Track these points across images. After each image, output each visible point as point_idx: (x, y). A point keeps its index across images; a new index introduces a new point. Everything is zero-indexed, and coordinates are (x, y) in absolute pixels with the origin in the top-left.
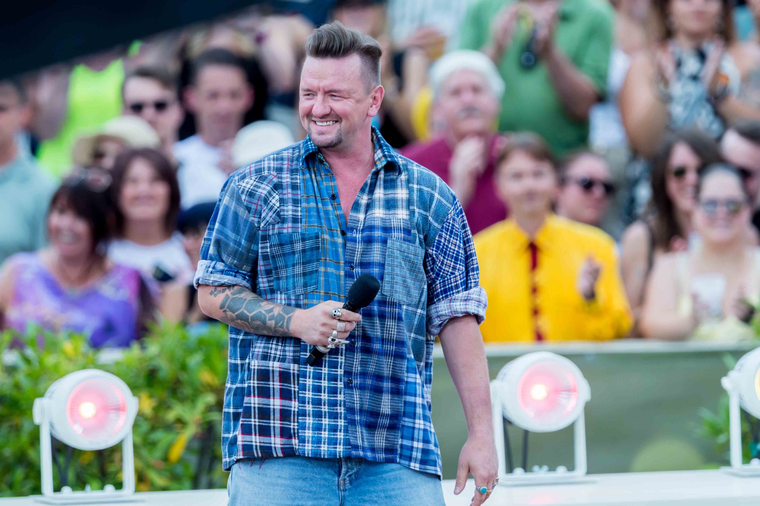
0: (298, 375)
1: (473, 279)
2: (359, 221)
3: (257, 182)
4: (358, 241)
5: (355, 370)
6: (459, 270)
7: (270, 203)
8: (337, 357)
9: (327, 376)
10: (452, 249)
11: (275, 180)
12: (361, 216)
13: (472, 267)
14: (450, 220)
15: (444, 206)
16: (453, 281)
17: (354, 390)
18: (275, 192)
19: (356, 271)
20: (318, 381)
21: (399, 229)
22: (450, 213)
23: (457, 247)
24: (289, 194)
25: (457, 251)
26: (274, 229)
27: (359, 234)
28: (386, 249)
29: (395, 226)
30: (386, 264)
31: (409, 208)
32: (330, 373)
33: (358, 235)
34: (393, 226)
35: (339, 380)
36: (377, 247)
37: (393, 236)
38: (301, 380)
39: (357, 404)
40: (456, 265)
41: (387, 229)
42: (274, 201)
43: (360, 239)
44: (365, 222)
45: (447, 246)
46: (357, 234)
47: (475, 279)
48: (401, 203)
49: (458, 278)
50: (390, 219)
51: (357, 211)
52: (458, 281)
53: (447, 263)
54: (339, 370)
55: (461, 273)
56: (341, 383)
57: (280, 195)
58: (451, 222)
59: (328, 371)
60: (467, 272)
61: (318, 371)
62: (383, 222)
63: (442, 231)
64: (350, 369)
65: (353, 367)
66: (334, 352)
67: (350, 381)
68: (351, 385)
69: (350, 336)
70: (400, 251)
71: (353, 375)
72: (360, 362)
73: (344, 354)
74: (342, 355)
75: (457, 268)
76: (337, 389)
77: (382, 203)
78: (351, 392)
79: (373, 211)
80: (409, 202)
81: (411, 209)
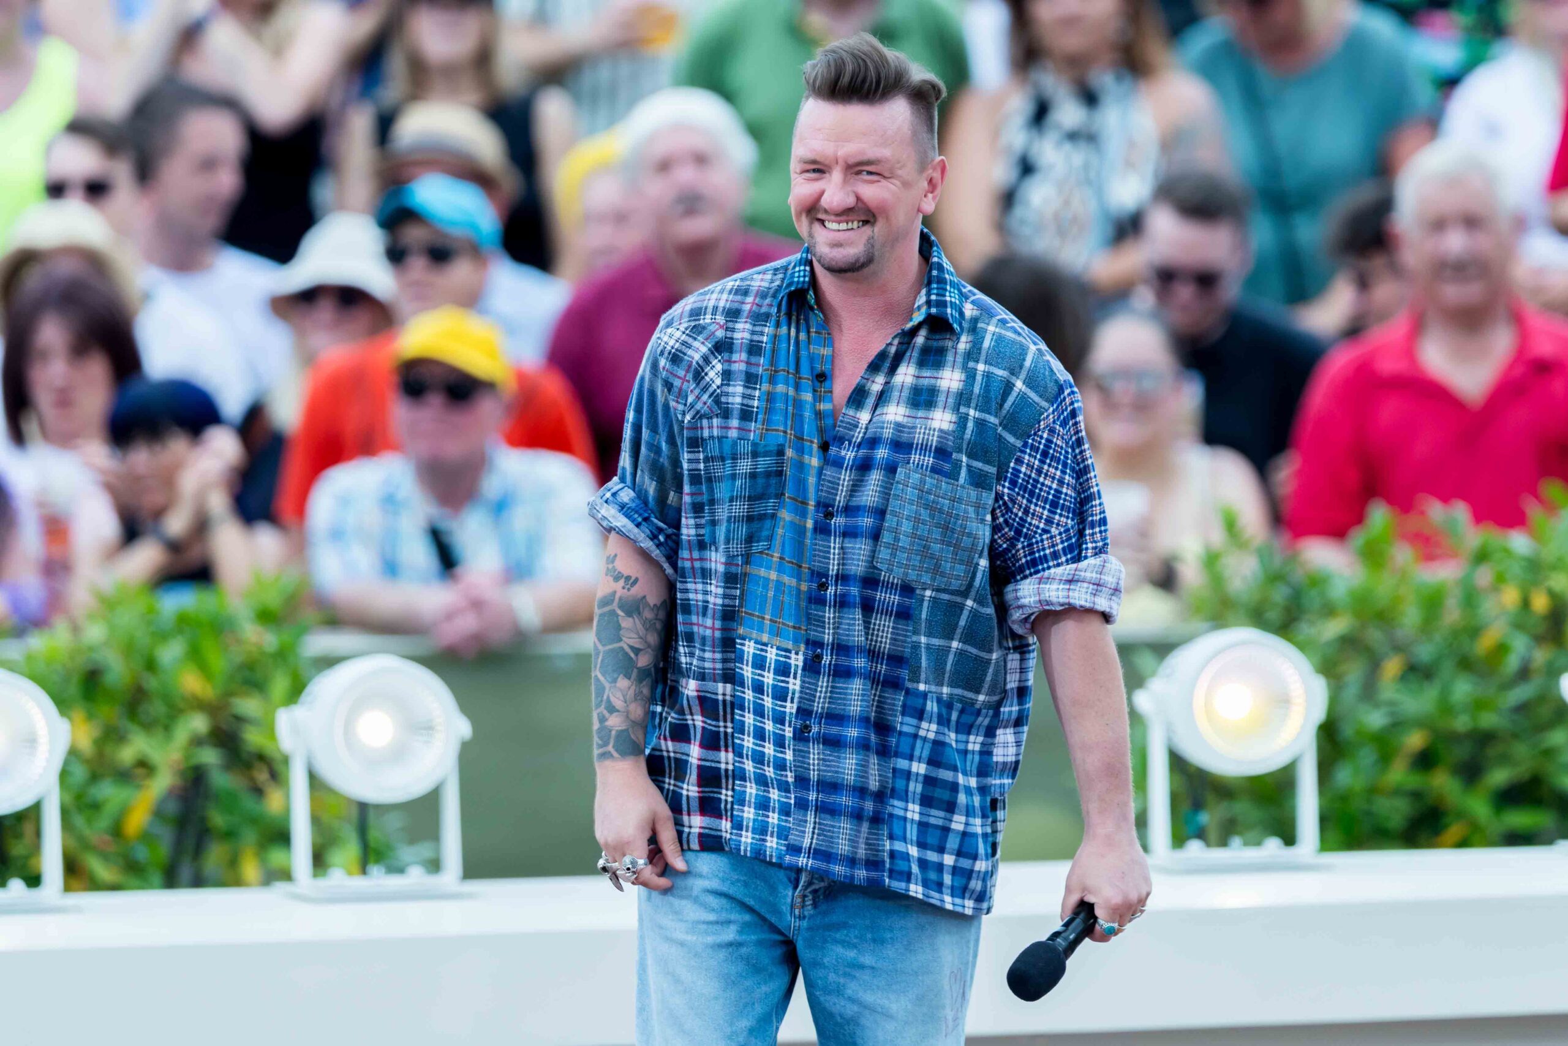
0: (731, 705)
2: (857, 427)
4: (846, 466)
5: (818, 707)
6: (1059, 525)
7: (706, 378)
8: (787, 679)
9: (770, 713)
10: (1046, 486)
11: (720, 334)
12: (864, 416)
14: (1043, 432)
17: (811, 744)
18: (716, 358)
19: (835, 523)
21: (925, 449)
22: (1044, 420)
23: (1056, 481)
24: (739, 361)
25: (1056, 491)
26: (712, 427)
27: (852, 452)
28: (892, 484)
29: (920, 442)
30: (888, 512)
31: (958, 409)
32: (775, 709)
33: (849, 453)
34: (915, 442)
35: (787, 724)
36: (876, 479)
37: (912, 462)
38: (736, 715)
39: (814, 771)
40: (1052, 515)
41: (902, 447)
42: (711, 374)
43: (851, 463)
44: (867, 428)
45: (1036, 481)
46: (848, 450)
47: (1098, 542)
48: (945, 398)
50: (915, 428)
51: (858, 407)
52: (1057, 544)
53: (1034, 510)
54: (788, 704)
55: (1063, 530)
56: (790, 730)
57: (724, 364)
58: (1045, 435)
59: (773, 703)
60: (1079, 530)
61: (759, 701)
62: (898, 431)
63: (1024, 452)
64: (808, 704)
65: (814, 701)
66: (783, 670)
67: (807, 728)
68: (806, 734)
69: (815, 645)
70: (919, 490)
71: (814, 716)
72: (828, 694)
73: (799, 676)
74: (795, 678)
75: (1055, 521)
76: (784, 740)
77: (904, 393)
78: (806, 749)
79: (885, 410)
80: (962, 398)
81: (962, 413)
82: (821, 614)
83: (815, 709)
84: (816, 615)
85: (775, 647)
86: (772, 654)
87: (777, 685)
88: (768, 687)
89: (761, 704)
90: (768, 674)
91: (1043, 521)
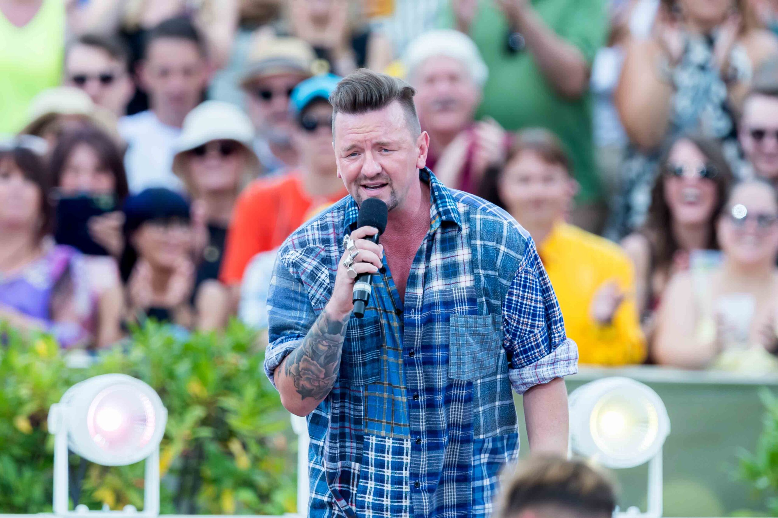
0: (358, 476)
1: (557, 333)
2: (417, 298)
3: (303, 255)
4: (417, 324)
5: (422, 471)
6: (538, 327)
7: (319, 279)
8: (402, 457)
9: (390, 479)
10: (528, 305)
11: (323, 254)
12: (419, 291)
13: (554, 319)
14: (522, 274)
16: (532, 340)
17: (422, 494)
18: (324, 267)
19: (416, 358)
20: (381, 484)
21: (461, 301)
22: (521, 266)
23: (533, 302)
25: (534, 307)
27: (418, 315)
28: (449, 328)
29: (458, 298)
30: (450, 345)
31: (473, 272)
32: (394, 476)
33: (416, 316)
34: (455, 299)
35: (404, 483)
36: (438, 327)
37: (456, 311)
38: (362, 482)
39: (426, 509)
40: (534, 322)
41: (448, 304)
42: (323, 277)
43: (420, 322)
44: (423, 298)
45: (522, 303)
46: (415, 314)
47: (559, 332)
48: (463, 268)
49: (539, 335)
50: (452, 290)
51: (414, 286)
52: (538, 339)
53: (523, 321)
54: (404, 472)
55: (540, 329)
56: (406, 487)
57: (329, 270)
58: (523, 275)
59: (392, 473)
60: (549, 327)
62: (443, 295)
63: (513, 288)
64: (416, 470)
65: (419, 468)
66: (398, 451)
67: (417, 484)
68: (418, 488)
69: (415, 433)
70: (465, 327)
71: (420, 476)
72: (427, 462)
73: (409, 454)
74: (407, 455)
75: (536, 325)
76: (402, 494)
77: (440, 271)
78: (420, 497)
79: (431, 285)
80: (473, 264)
81: (476, 273)
82: (417, 414)
83: (420, 472)
84: (414, 415)
85: (391, 438)
86: (389, 443)
87: (395, 461)
88: (388, 463)
89: (381, 474)
90: (388, 455)
91: (529, 326)
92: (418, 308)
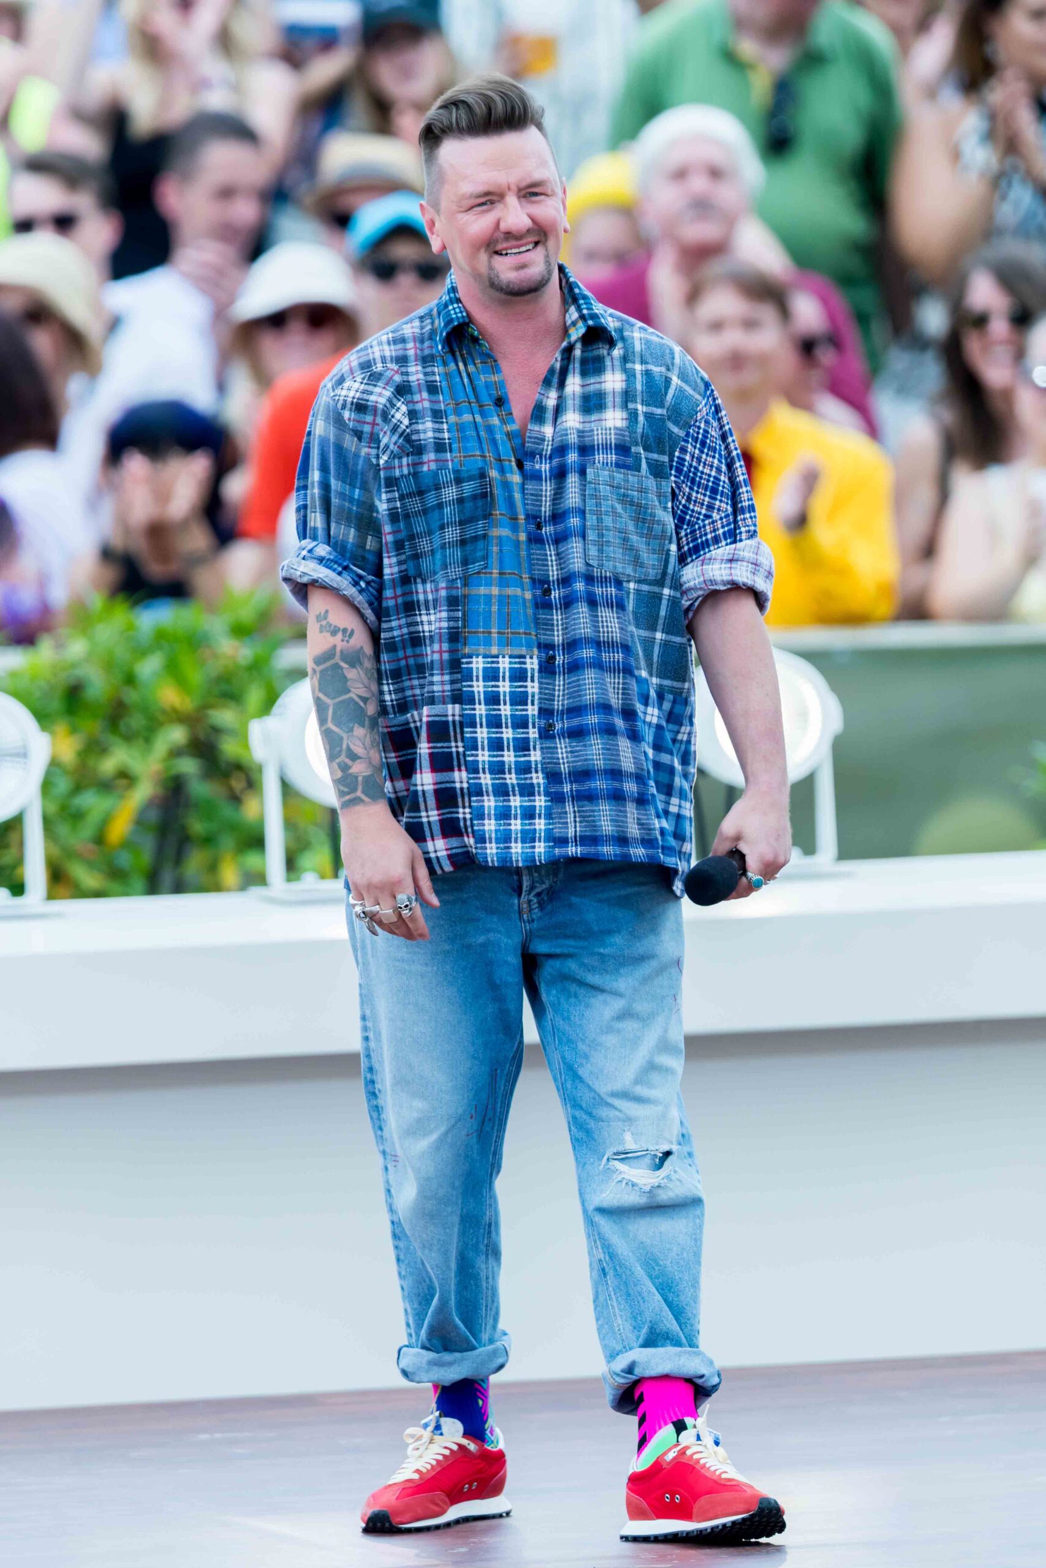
0: (461, 723)
2: (544, 440)
3: (366, 384)
4: (544, 477)
5: (558, 705)
6: (719, 510)
7: (393, 420)
8: (525, 684)
9: (509, 720)
10: (706, 474)
11: (398, 379)
12: (548, 430)
14: (700, 423)
15: (689, 398)
16: (708, 531)
17: (557, 740)
18: (399, 400)
19: (546, 532)
20: (497, 730)
21: (608, 447)
22: (700, 412)
23: (714, 469)
24: (421, 400)
25: (715, 478)
26: (404, 466)
27: (546, 464)
28: (585, 486)
29: (601, 442)
30: (587, 512)
31: (627, 406)
32: (515, 715)
33: (543, 465)
34: (596, 443)
35: (530, 726)
36: (573, 482)
37: (598, 461)
38: (468, 733)
39: (564, 763)
40: (713, 502)
41: (586, 450)
42: (398, 416)
43: (548, 474)
44: (553, 440)
45: (696, 468)
46: (541, 463)
48: (612, 399)
49: (719, 525)
50: (592, 431)
51: (541, 422)
52: (718, 529)
53: (697, 498)
54: (529, 707)
55: (723, 515)
56: (535, 731)
57: (409, 405)
58: (702, 425)
59: (511, 710)
60: (735, 512)
61: (495, 713)
62: (579, 436)
63: (687, 442)
64: (548, 704)
65: (554, 700)
66: (519, 676)
67: (551, 726)
68: (551, 732)
69: (546, 647)
70: (611, 486)
71: (555, 714)
72: (566, 691)
73: (536, 678)
74: (533, 681)
75: (716, 507)
76: (528, 743)
77: (578, 402)
78: (553, 745)
79: (564, 418)
80: (627, 396)
81: (631, 409)
82: (550, 618)
83: (555, 706)
84: (545, 619)
85: (507, 656)
86: (504, 664)
87: (515, 691)
88: (505, 696)
89: (496, 715)
90: (503, 683)
91: (705, 507)
92: (546, 455)
